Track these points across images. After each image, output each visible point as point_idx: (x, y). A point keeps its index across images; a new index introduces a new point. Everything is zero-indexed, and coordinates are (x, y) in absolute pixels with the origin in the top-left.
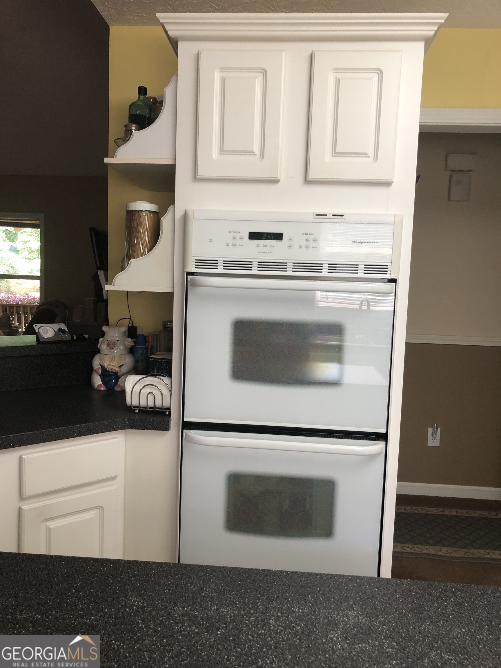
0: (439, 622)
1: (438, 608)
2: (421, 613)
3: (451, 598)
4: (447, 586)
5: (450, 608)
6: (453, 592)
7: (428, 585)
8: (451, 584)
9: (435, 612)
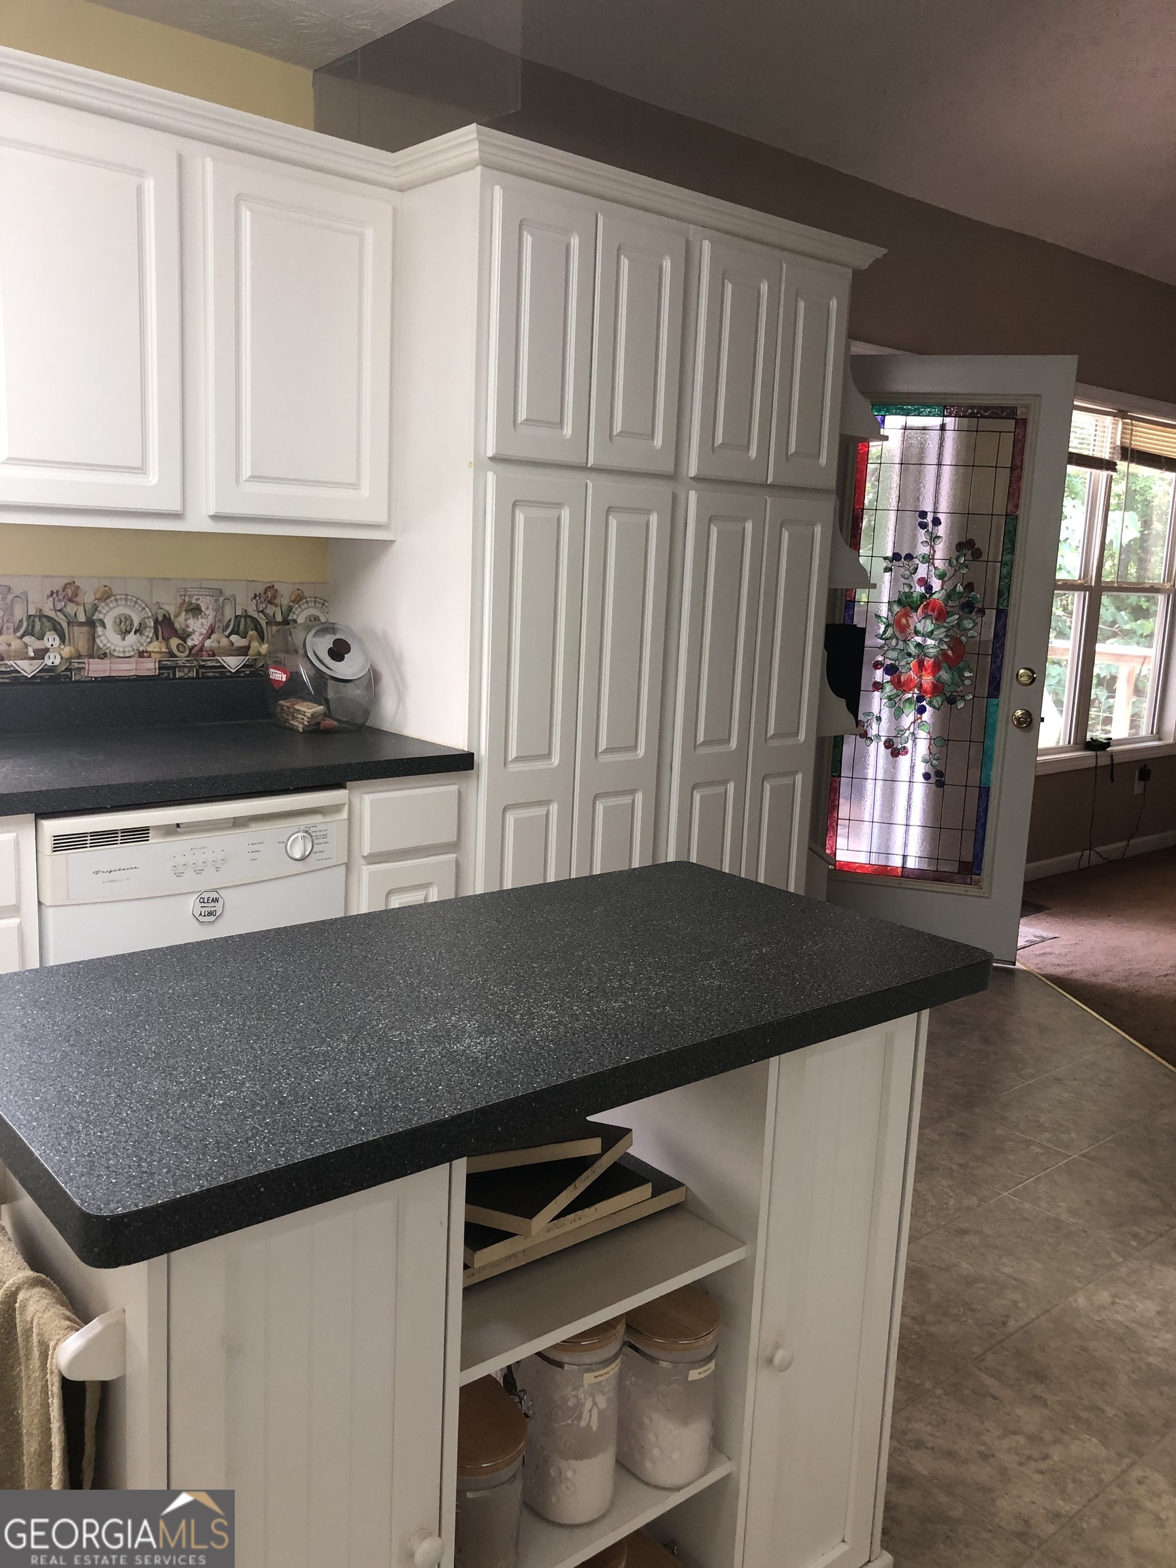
0: (356, 1079)
1: (370, 1093)
2: (390, 1079)
3: (361, 1115)
4: (378, 1131)
5: (353, 1100)
6: (362, 1124)
7: (410, 1120)
8: (374, 1136)
9: (370, 1087)
